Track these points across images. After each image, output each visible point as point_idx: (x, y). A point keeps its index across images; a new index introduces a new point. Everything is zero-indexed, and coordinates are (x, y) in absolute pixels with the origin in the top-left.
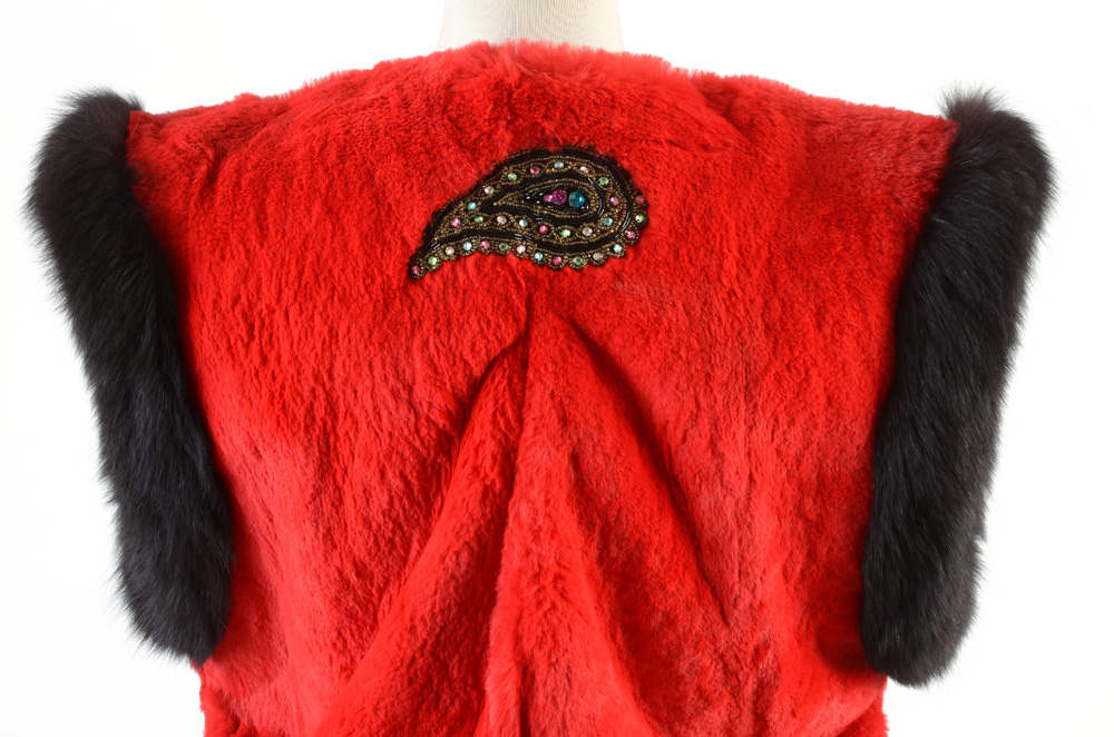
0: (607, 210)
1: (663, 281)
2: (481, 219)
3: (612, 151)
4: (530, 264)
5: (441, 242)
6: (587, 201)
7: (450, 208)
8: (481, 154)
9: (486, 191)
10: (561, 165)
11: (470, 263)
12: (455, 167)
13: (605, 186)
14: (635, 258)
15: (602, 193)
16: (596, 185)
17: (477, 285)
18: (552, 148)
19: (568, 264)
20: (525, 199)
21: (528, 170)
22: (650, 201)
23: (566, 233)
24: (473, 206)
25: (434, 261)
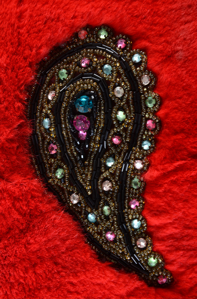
0: (95, 70)
1: (174, 6)
2: (106, 208)
3: (30, 65)
4: (156, 155)
5: (132, 253)
6: (85, 92)
7: (93, 241)
8: (36, 207)
9: (75, 202)
10: (46, 121)
11: (155, 221)
12: (50, 235)
13: (68, 73)
14: (147, 38)
15: (76, 76)
16: (68, 83)
17: (180, 214)
18: (29, 131)
19: (155, 113)
20: (83, 161)
21: (52, 156)
22: (84, 24)
23: (121, 115)
24: (91, 217)
25: (153, 261)
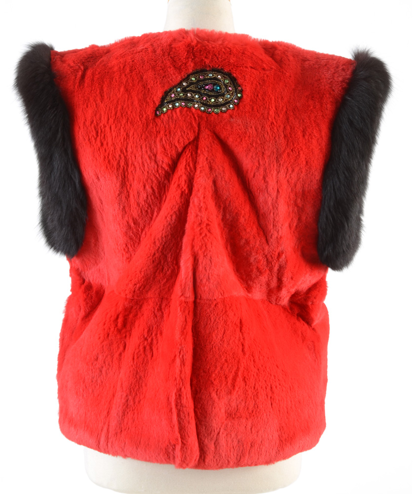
0: (228, 92)
1: (247, 119)
2: (182, 94)
3: (230, 70)
4: (199, 111)
5: (167, 103)
6: (221, 89)
7: (171, 90)
8: (182, 71)
9: (184, 84)
10: (211, 75)
11: (178, 110)
12: (173, 75)
13: (227, 83)
14: (238, 110)
15: (226, 86)
16: (224, 83)
17: (180, 119)
18: (208, 69)
19: (213, 112)
20: (198, 87)
21: (199, 77)
22: (243, 89)
23: (213, 100)
24: (179, 89)
25: (165, 109)
